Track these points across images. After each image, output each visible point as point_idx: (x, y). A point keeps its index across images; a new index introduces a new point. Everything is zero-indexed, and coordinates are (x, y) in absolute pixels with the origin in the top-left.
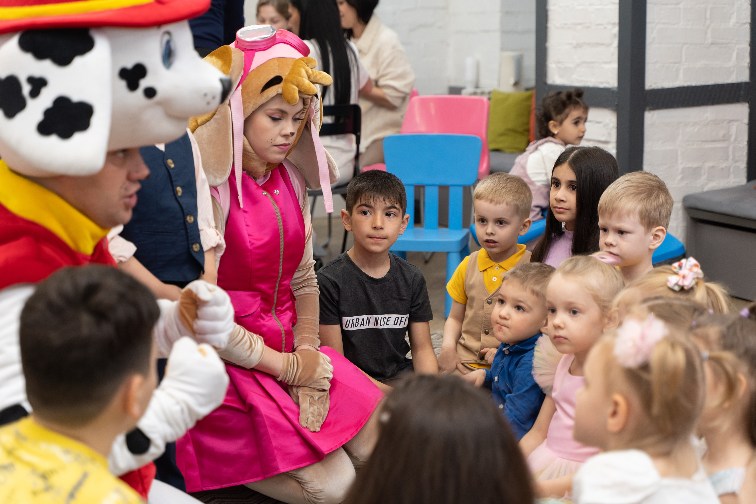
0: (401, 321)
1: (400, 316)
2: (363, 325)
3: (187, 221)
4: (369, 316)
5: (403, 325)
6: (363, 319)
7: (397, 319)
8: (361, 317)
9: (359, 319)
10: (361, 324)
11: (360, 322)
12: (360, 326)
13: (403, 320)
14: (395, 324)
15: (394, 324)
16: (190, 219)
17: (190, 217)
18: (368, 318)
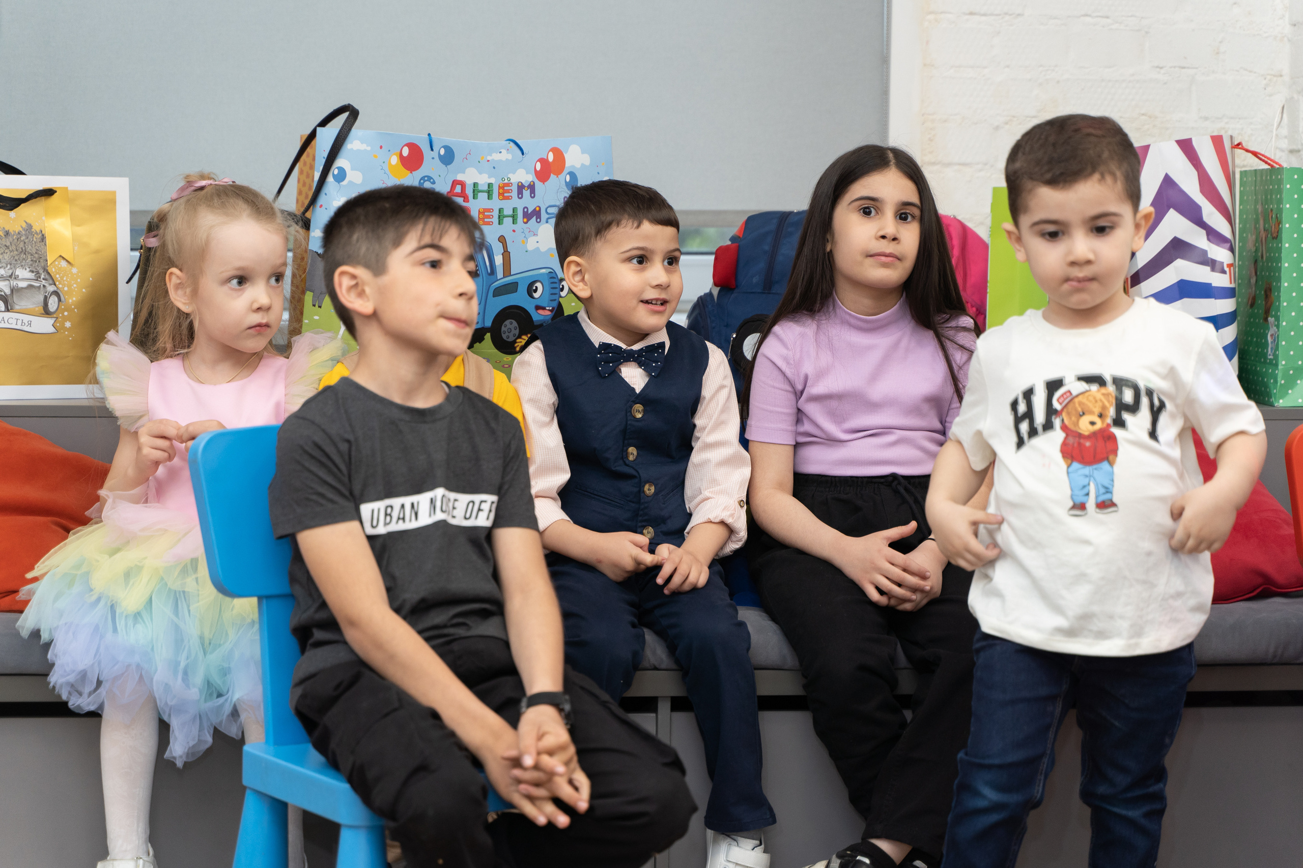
0: (479, 510)
1: (477, 498)
2: (404, 519)
3: (644, 492)
4: (414, 498)
5: (483, 520)
6: (403, 506)
7: (471, 505)
8: (396, 502)
9: (392, 507)
10: (399, 519)
11: (395, 514)
12: (397, 522)
13: (484, 506)
14: (468, 516)
15: (466, 518)
16: (649, 490)
17: (650, 486)
18: (413, 505)
